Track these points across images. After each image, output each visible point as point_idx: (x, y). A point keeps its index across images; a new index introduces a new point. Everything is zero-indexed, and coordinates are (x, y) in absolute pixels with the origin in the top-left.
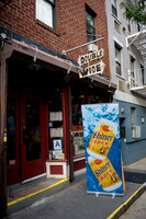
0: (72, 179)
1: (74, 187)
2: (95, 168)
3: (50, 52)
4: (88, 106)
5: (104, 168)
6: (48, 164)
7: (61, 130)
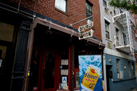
3: (62, 25)
4: (82, 56)
7: (67, 71)
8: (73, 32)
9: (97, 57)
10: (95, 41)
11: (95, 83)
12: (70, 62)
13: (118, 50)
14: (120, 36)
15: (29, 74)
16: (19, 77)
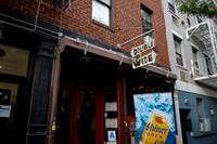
3: (105, 47)
4: (140, 96)
8: (122, 58)
9: (165, 97)
10: (160, 70)
11: (164, 139)
12: (120, 107)
13: (198, 83)
14: (201, 60)
15: (54, 128)
16: (38, 133)
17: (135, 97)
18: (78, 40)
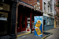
0: (31, 33)
1: (32, 34)
2: (36, 30)
5: (38, 30)
6: (26, 29)
7: (30, 22)
10: (40, 11)
11: (40, 25)
14: (50, 9)
15: (17, 23)
16: (14, 24)
17: (35, 17)
18: (22, 3)
